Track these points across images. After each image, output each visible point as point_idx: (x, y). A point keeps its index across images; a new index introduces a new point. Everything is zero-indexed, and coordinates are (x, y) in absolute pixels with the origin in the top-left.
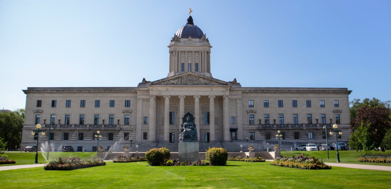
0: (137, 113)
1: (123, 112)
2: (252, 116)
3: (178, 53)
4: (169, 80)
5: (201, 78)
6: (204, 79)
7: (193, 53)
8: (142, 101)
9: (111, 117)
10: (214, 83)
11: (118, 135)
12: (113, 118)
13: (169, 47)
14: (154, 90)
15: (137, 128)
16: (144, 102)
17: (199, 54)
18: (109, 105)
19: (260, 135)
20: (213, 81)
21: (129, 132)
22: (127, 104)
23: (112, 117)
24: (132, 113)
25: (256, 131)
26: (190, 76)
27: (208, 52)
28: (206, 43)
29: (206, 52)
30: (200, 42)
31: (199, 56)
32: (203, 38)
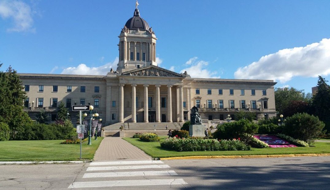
0: (107, 98)
1: (93, 96)
2: (199, 102)
3: (128, 43)
4: (135, 72)
5: (161, 70)
6: (164, 72)
7: (141, 44)
8: (110, 87)
9: (82, 101)
10: (172, 75)
12: (84, 102)
13: (119, 37)
14: (123, 79)
15: (107, 110)
16: (112, 89)
17: (146, 45)
18: (80, 90)
19: (205, 116)
20: (171, 74)
22: (97, 90)
23: (84, 100)
24: (101, 98)
25: (202, 113)
26: (152, 69)
27: (154, 44)
28: (153, 36)
29: (153, 44)
30: (147, 34)
31: (146, 47)
32: (150, 31)
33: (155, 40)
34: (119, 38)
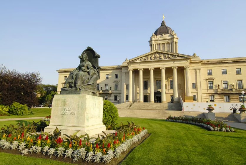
0: (122, 82)
1: (114, 81)
2: (211, 83)
3: (155, 45)
4: (141, 58)
5: (166, 54)
6: (168, 54)
7: (166, 44)
8: (125, 74)
10: (177, 57)
11: (111, 97)
15: (122, 92)
19: (219, 98)
20: (175, 56)
21: (117, 95)
22: (117, 76)
23: (107, 85)
24: (119, 82)
25: (215, 95)
26: (157, 53)
27: (176, 43)
28: (175, 36)
29: (174, 42)
30: (170, 36)
31: (170, 46)
32: (173, 33)
33: (177, 40)
34: (149, 43)
